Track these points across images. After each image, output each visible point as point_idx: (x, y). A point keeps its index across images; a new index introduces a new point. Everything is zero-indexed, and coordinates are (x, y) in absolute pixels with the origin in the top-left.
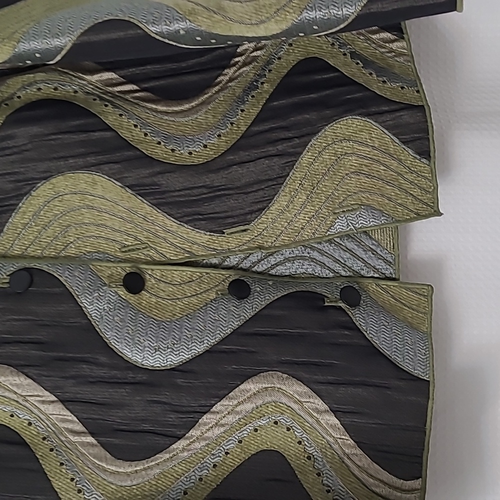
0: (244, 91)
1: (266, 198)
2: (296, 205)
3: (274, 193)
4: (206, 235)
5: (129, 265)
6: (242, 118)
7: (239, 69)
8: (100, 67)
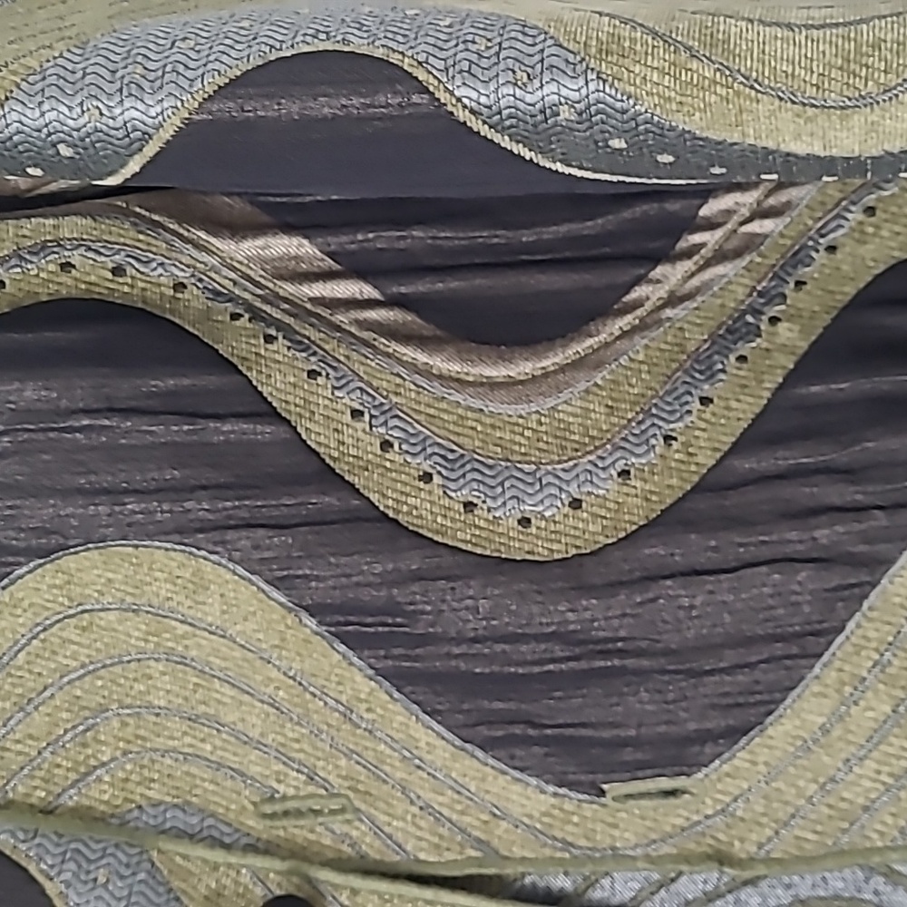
0: (713, 338)
1: (758, 697)
2: (853, 728)
3: (787, 684)
4: (543, 792)
5: (278, 865)
6: (703, 425)
7: (701, 269)
8: (265, 218)
